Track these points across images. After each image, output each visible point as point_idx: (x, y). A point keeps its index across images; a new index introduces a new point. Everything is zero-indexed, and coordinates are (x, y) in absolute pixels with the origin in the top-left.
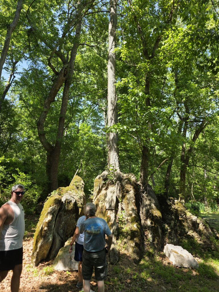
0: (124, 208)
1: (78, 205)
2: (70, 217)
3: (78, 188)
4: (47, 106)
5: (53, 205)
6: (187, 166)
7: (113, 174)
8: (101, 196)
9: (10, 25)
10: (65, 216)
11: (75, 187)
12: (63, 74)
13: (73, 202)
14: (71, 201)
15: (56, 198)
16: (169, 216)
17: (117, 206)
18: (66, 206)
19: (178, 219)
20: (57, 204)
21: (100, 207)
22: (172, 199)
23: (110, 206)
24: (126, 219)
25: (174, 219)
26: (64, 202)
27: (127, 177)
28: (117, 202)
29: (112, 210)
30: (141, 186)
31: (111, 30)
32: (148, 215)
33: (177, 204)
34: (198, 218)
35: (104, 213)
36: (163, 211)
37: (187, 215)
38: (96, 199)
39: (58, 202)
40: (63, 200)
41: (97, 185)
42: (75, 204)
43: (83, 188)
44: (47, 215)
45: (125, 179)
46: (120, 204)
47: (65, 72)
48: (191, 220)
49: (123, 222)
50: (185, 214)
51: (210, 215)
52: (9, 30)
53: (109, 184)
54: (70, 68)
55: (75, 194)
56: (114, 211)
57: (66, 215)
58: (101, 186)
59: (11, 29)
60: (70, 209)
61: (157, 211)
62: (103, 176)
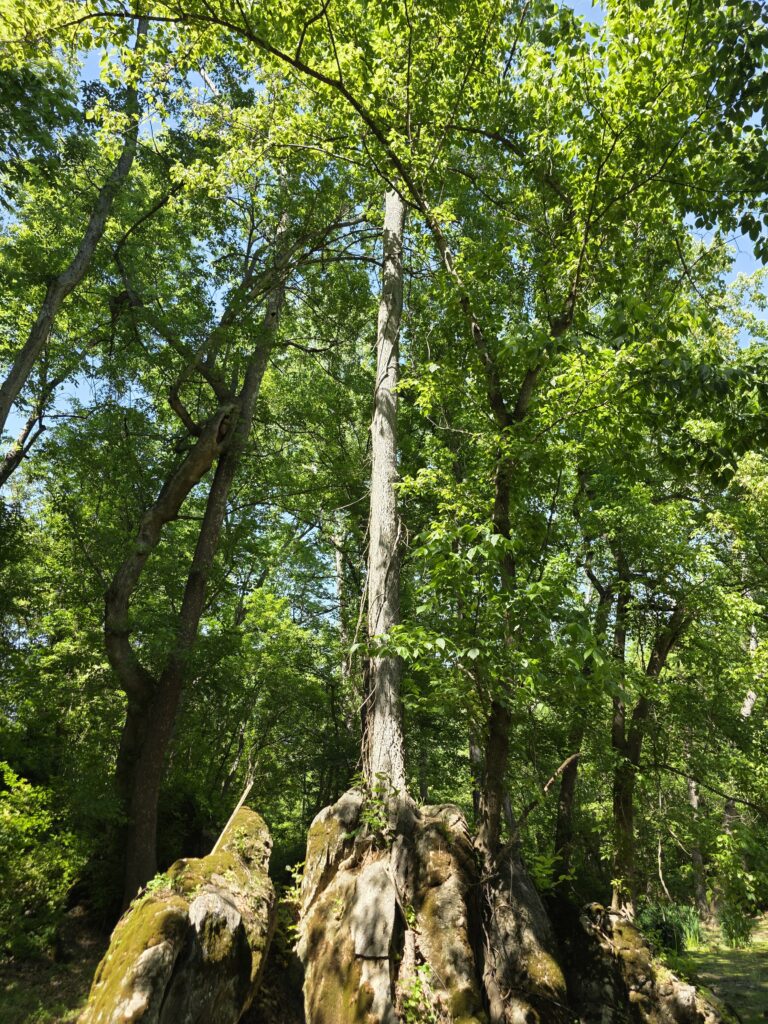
0: (425, 952)
1: (250, 941)
2: (217, 990)
3: (247, 860)
4: (148, 533)
5: (158, 943)
6: (636, 771)
7: (383, 807)
8: (332, 894)
9: (60, 280)
10: (196, 988)
11: (237, 856)
12: (216, 435)
13: (233, 924)
14: (225, 923)
15: (169, 909)
16: (594, 984)
17: (397, 943)
18: (206, 943)
19: (627, 996)
20: (173, 937)
21: (331, 943)
22: (599, 911)
23: (371, 941)
24: (434, 1000)
25: (611, 995)
26: (198, 929)
27: (432, 820)
28: (400, 924)
29: (376, 959)
30: (488, 857)
31: (386, 323)
32: (513, 980)
33: (620, 932)
34: (697, 990)
35: (341, 973)
36: (569, 962)
37: (658, 979)
38: (315, 906)
39: (176, 928)
40: (196, 917)
41: (320, 846)
42: (241, 933)
43: (267, 861)
44: (132, 986)
45: (427, 829)
46: (408, 934)
47: (224, 426)
48: (675, 1004)
49: (422, 1013)
50: (652, 977)
51: (721, 961)
52: (54, 292)
53: (367, 846)
54: (242, 414)
55: (237, 890)
56: (386, 963)
57: (202, 986)
58: (333, 854)
59: (61, 290)
60: (219, 957)
61: (548, 966)
62: (342, 812)
